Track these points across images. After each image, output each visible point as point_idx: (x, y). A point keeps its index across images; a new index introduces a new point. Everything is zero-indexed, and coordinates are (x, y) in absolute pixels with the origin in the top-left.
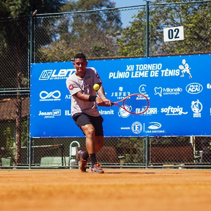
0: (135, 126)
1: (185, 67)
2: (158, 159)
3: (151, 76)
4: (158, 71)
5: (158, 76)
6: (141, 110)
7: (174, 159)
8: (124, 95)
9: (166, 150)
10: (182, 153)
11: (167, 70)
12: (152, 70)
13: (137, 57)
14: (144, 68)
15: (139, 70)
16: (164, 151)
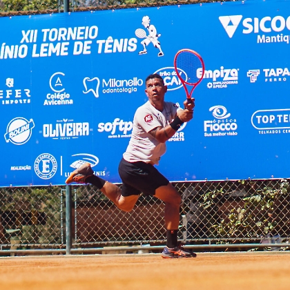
0: (41, 164)
1: (148, 34)
2: (92, 233)
3: (75, 53)
4: (90, 42)
5: (89, 52)
6: (54, 128)
7: (127, 232)
8: (17, 96)
9: (110, 213)
10: (145, 219)
11: (110, 39)
12: (76, 40)
13: (44, 13)
14: (60, 35)
15: (48, 41)
16: (107, 217)
